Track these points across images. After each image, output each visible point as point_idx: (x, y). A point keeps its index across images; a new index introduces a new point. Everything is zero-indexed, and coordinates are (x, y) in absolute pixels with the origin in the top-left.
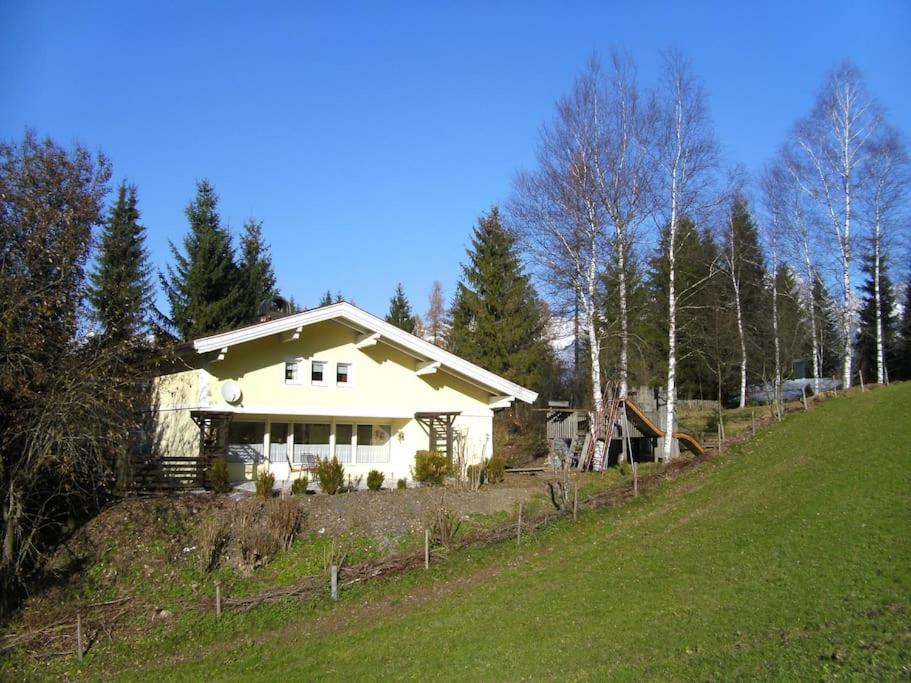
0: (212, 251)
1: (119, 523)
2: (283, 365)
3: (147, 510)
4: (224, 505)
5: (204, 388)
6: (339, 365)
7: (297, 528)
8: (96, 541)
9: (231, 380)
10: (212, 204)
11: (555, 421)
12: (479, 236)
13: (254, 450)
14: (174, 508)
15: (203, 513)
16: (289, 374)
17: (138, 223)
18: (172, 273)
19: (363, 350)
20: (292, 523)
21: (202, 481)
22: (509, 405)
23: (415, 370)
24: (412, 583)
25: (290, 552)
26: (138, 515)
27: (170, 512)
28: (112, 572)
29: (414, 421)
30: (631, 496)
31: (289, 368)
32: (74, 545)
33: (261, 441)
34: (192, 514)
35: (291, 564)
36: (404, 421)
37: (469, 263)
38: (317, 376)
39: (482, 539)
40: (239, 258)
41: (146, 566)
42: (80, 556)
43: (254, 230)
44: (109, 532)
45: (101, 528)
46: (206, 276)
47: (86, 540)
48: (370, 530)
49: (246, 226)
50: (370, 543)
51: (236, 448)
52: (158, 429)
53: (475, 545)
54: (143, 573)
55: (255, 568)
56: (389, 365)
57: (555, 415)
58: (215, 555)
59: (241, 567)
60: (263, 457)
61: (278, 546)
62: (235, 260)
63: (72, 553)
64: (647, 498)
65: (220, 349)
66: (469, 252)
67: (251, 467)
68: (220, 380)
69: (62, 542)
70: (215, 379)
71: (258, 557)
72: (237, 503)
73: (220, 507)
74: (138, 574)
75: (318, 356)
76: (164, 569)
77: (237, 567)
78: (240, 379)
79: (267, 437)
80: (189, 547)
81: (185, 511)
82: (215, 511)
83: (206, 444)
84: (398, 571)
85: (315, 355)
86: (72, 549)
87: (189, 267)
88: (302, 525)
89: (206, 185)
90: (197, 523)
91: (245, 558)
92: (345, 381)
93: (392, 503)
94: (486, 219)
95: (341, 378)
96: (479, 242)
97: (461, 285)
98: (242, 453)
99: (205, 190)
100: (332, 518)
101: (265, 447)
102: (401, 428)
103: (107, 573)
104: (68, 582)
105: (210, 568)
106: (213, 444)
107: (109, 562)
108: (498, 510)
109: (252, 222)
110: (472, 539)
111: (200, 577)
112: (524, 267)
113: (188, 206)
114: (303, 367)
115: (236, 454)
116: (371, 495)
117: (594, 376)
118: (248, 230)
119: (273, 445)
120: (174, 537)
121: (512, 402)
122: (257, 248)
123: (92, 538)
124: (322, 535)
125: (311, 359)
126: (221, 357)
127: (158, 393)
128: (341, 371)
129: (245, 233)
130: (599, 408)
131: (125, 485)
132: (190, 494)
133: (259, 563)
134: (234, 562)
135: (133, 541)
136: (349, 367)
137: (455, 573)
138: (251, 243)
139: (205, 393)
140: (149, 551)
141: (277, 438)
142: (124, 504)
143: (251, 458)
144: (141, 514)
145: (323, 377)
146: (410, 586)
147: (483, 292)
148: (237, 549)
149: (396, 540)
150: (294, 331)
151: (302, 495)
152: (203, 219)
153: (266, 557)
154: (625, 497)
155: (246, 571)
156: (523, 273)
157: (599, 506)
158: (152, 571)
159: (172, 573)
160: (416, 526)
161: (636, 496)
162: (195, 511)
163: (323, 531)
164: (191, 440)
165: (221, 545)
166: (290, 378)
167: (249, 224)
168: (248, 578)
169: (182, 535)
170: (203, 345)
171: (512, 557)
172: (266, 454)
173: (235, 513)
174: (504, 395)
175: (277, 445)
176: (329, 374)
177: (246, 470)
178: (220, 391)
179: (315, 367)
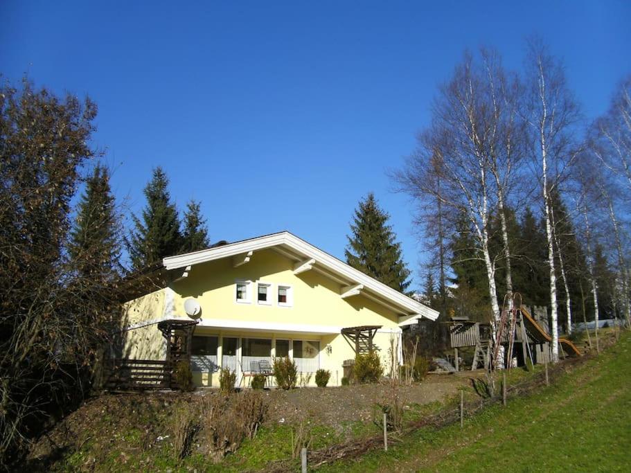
0: (164, 220)
1: (96, 415)
2: (235, 285)
3: (122, 404)
4: (192, 399)
5: (169, 304)
6: (280, 288)
7: (261, 419)
8: (76, 432)
9: (192, 297)
10: (165, 185)
11: (457, 333)
12: (359, 216)
13: (209, 361)
14: (147, 402)
15: (173, 406)
16: (239, 295)
17: (109, 195)
18: (133, 237)
19: (299, 275)
20: (257, 412)
21: (169, 382)
22: (417, 322)
23: (341, 293)
24: (375, 463)
25: (256, 441)
26: (114, 408)
27: (144, 405)
28: (91, 459)
29: (341, 335)
30: (545, 385)
31: (240, 289)
32: (55, 436)
33: (215, 353)
34: (164, 407)
35: (257, 450)
36: (331, 337)
37: (353, 236)
38: (262, 297)
39: (429, 423)
40: (182, 228)
41: (123, 454)
42: (61, 446)
43: (194, 208)
44: (88, 424)
45: (80, 420)
46: (160, 238)
47: (66, 433)
48: (324, 420)
49: (188, 206)
50: (327, 430)
51: (194, 358)
52: (127, 346)
53: (424, 428)
54: (120, 460)
55: (225, 454)
56: (320, 289)
57: (457, 328)
58: (187, 443)
59: (212, 454)
60: (217, 367)
61: (244, 435)
62: (180, 230)
63: (53, 443)
64: (556, 387)
65: (185, 267)
66: (353, 228)
67: (207, 374)
68: (182, 297)
69: (45, 433)
70: (179, 296)
71: (228, 444)
72: (203, 398)
73: (189, 401)
74: (115, 461)
75: (263, 280)
76: (140, 456)
77: (207, 454)
78: (199, 297)
79: (220, 350)
80: (162, 435)
81: (156, 404)
82: (185, 404)
83: (172, 350)
84: (360, 453)
85: (262, 279)
86: (53, 440)
87: (146, 233)
88: (264, 415)
89: (159, 171)
90: (170, 414)
91: (215, 445)
92: (285, 301)
93: (340, 396)
94: (365, 203)
95: (282, 299)
96: (360, 221)
97: (347, 252)
98: (199, 363)
99: (159, 175)
100: (290, 410)
101: (219, 358)
102: (329, 342)
103: (86, 460)
104: (49, 469)
105: (183, 455)
106: (178, 351)
107: (87, 451)
108: (433, 400)
109: (193, 202)
110: (420, 423)
111: (175, 463)
112: (394, 238)
113: (146, 186)
114: (251, 288)
115: (194, 364)
116: (321, 391)
117: (491, 292)
118: (190, 208)
119: (224, 356)
120: (148, 427)
121: (419, 319)
122: (197, 222)
123: (72, 429)
124: (283, 424)
125: (257, 282)
126: (185, 275)
127: (127, 316)
128: (282, 294)
129: (187, 210)
130: (497, 318)
131: (101, 385)
132: (159, 393)
133: (229, 449)
134: (205, 448)
135: (110, 432)
136: (287, 290)
137: (412, 454)
138: (193, 217)
139: (170, 308)
140: (125, 441)
141: (228, 351)
142: (101, 400)
143: (207, 367)
144: (117, 408)
145: (267, 298)
146: (374, 467)
147: (364, 258)
148: (208, 437)
149: (349, 427)
150: (245, 254)
151: (261, 390)
152: (157, 196)
153: (235, 444)
154: (540, 386)
155: (217, 457)
156: (394, 242)
157: (521, 393)
158: (128, 458)
159: (148, 460)
160: (365, 415)
161: (548, 385)
162: (166, 404)
163: (283, 421)
164: (157, 350)
165: (192, 433)
166: (240, 298)
167: (191, 204)
168: (219, 464)
169: (154, 424)
170: (171, 263)
171: (459, 439)
172: (219, 364)
173: (203, 406)
174: (412, 314)
175: (228, 356)
176: (272, 295)
177: (203, 378)
178: (183, 306)
179: (261, 290)
